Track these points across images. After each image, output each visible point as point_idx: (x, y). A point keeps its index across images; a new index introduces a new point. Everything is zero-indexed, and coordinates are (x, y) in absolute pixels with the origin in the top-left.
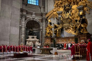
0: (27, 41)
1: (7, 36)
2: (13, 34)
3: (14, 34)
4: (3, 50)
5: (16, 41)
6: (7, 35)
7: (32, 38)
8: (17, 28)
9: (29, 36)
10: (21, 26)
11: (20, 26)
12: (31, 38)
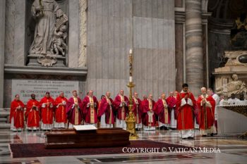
0: (220, 75)
1: (123, 60)
2: (148, 50)
3: (150, 46)
4: (77, 115)
5: (161, 78)
6: (123, 53)
7: (241, 61)
8: (161, 21)
9: (228, 54)
10: (183, 9)
11: (179, 9)
12: (237, 62)
